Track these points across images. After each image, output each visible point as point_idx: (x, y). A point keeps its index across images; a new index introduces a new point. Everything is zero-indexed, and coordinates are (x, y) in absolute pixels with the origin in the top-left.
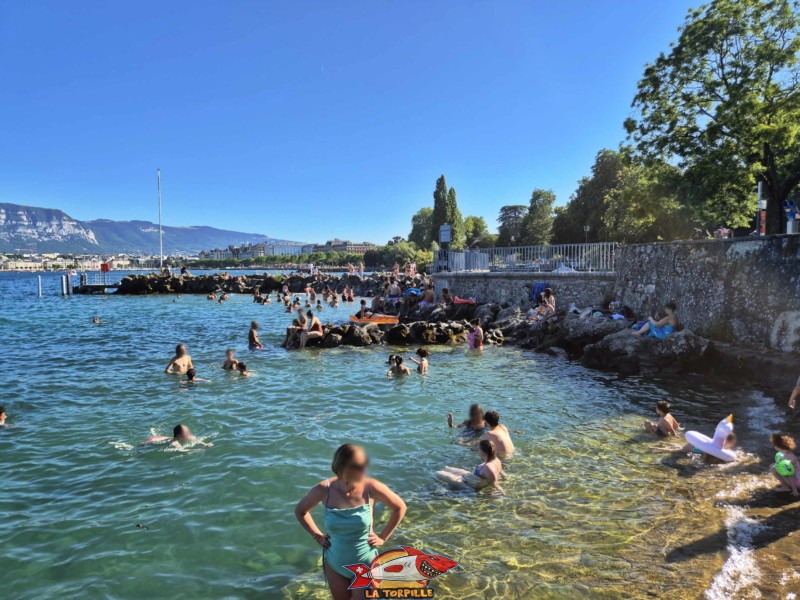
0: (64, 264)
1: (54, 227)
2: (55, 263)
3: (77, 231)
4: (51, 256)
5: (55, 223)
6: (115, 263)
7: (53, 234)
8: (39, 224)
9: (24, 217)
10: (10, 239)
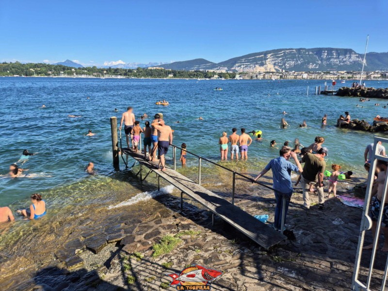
0: (347, 76)
1: (347, 58)
2: (343, 76)
3: (358, 59)
4: (342, 72)
5: (348, 56)
6: (373, 76)
7: (345, 61)
8: (340, 57)
9: (335, 54)
10: (327, 64)
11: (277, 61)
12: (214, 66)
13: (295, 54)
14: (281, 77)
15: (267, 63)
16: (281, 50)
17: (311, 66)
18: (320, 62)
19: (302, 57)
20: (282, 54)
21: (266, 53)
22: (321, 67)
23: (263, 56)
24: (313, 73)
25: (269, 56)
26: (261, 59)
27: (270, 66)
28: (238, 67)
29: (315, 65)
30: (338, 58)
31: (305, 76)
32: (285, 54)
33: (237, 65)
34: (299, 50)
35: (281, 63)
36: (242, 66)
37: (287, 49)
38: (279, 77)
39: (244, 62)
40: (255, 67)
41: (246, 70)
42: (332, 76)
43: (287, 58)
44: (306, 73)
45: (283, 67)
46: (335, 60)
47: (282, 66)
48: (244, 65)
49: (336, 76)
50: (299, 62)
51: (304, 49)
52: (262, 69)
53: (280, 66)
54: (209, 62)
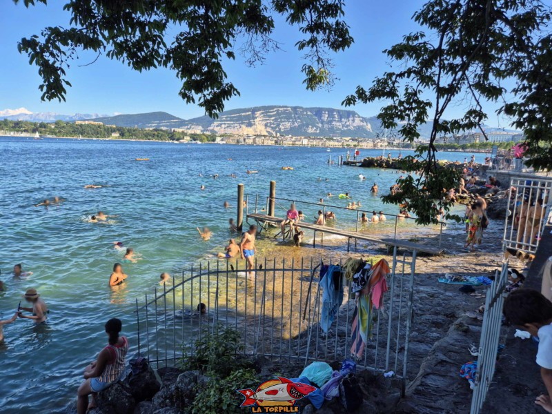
0: (352, 143)
1: (351, 121)
2: (348, 143)
3: (362, 124)
4: (347, 139)
5: (351, 119)
6: (379, 144)
7: (349, 125)
8: (343, 120)
9: (336, 116)
10: (329, 128)
11: (269, 121)
12: (182, 123)
13: (290, 113)
14: (276, 142)
15: (257, 123)
16: (273, 107)
17: (310, 130)
18: (320, 125)
19: (299, 118)
20: (275, 113)
21: (254, 110)
22: (322, 132)
23: (250, 113)
24: (314, 139)
25: (258, 113)
26: (247, 117)
27: (260, 126)
28: (217, 126)
29: (315, 128)
30: (341, 121)
31: (305, 142)
32: (278, 114)
33: (216, 123)
34: (295, 109)
35: (274, 124)
36: (223, 126)
37: (280, 107)
38: (273, 142)
39: (225, 121)
40: (240, 127)
41: (229, 131)
42: (336, 143)
43: (281, 118)
44: (305, 138)
45: (277, 129)
46: (338, 124)
47: (275, 128)
48: (225, 124)
49: (340, 144)
50: (296, 124)
51: (301, 108)
52: (250, 131)
53: (272, 128)
54: (175, 118)
